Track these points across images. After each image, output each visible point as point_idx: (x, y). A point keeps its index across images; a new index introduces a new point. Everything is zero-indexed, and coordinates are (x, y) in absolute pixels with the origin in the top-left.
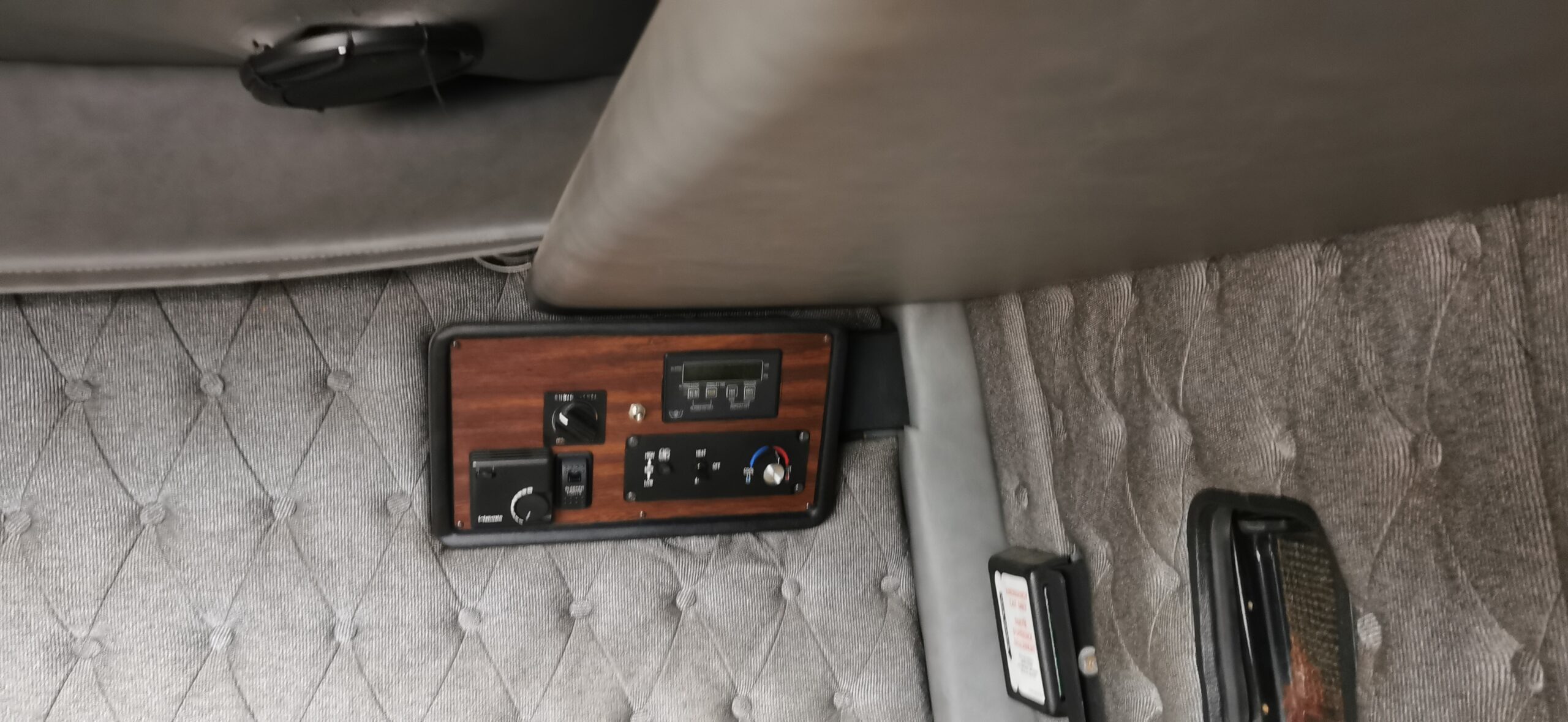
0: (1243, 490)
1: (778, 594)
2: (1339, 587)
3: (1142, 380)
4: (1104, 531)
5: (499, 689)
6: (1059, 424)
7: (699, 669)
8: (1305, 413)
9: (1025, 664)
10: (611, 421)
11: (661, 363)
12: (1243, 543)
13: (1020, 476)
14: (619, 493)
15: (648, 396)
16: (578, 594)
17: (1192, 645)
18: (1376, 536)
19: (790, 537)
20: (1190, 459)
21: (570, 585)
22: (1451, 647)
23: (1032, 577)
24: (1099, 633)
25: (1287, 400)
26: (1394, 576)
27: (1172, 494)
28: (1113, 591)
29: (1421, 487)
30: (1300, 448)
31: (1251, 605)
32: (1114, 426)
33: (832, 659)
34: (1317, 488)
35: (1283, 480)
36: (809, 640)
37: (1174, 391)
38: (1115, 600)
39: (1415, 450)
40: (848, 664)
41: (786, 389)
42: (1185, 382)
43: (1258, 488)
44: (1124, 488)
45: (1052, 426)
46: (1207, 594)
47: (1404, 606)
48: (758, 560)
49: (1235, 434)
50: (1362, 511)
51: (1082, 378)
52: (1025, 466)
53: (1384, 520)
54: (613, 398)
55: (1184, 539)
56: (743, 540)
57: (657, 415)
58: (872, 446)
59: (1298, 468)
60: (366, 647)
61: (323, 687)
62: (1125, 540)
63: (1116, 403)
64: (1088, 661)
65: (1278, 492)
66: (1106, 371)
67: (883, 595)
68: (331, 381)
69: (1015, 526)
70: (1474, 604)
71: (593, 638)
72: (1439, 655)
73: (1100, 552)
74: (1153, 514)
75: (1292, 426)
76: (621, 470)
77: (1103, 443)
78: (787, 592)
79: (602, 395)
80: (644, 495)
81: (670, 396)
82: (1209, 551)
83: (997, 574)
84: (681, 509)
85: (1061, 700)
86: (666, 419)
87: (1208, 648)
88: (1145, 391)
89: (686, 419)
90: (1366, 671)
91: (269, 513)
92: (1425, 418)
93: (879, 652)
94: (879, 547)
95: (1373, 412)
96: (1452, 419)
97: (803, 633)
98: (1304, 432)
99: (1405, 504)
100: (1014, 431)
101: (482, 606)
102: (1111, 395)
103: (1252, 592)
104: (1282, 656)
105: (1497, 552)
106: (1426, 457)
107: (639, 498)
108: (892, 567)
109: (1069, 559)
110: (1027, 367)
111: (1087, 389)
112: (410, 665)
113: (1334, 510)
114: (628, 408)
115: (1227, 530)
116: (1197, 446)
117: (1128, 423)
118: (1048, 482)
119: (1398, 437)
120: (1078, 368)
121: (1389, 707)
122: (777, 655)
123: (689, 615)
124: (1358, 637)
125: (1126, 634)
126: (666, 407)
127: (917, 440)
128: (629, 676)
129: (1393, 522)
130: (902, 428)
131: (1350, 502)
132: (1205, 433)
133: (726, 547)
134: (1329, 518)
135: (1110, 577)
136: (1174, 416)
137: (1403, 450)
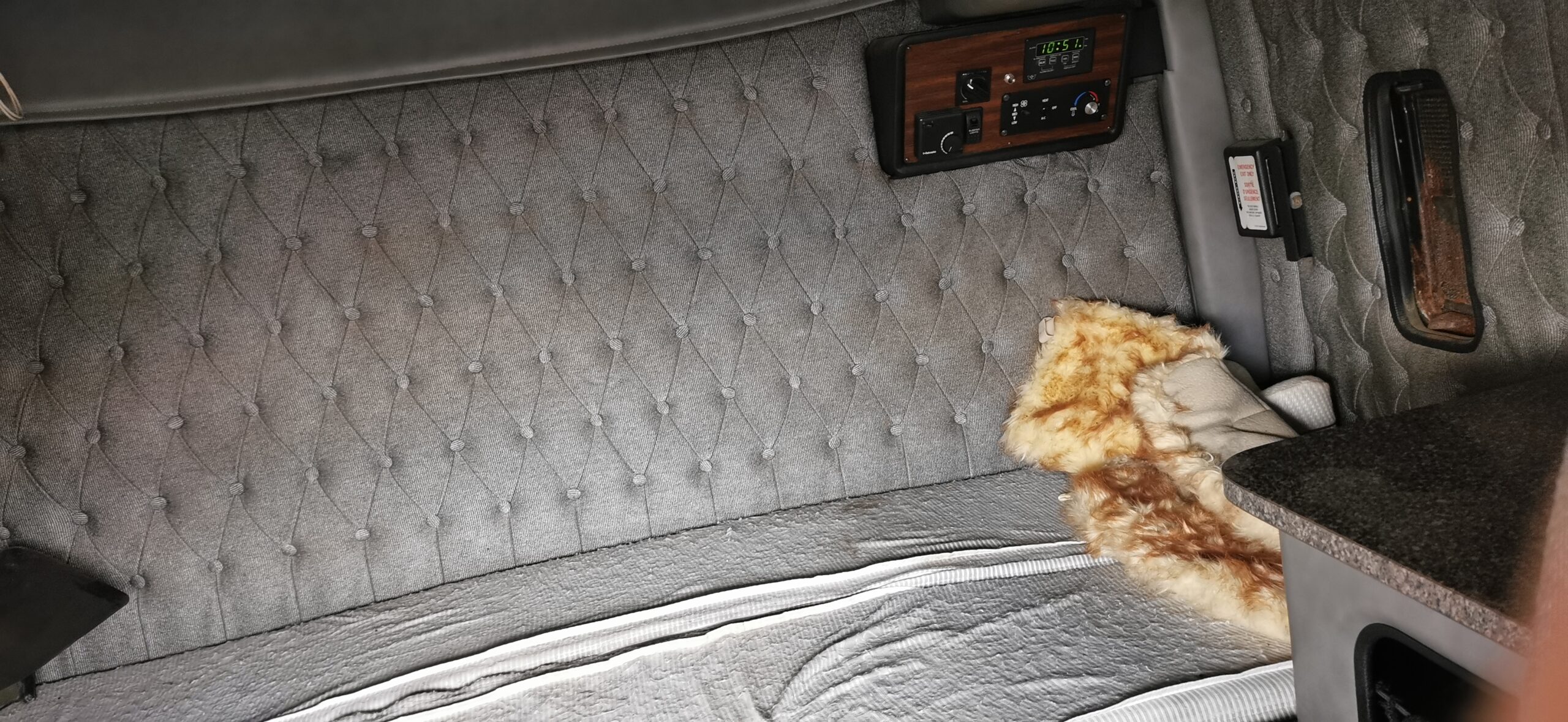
0: (1398, 69)
1: (1085, 190)
2: (1452, 111)
3: (1335, 14)
4: (1308, 116)
5: (930, 259)
6: (1274, 53)
7: (1043, 239)
8: (1434, 18)
9: (1252, 210)
10: (993, 86)
11: (1023, 45)
12: (1396, 101)
13: (1245, 92)
14: (997, 132)
15: (1015, 68)
16: (967, 200)
17: (1366, 168)
18: (1470, 78)
19: (1092, 152)
20: (1366, 58)
21: (963, 195)
22: (1506, 127)
23: (1258, 153)
24: (1303, 179)
25: (1423, 13)
26: (1479, 97)
27: (1354, 81)
28: (1314, 151)
29: (1495, 48)
30: (1430, 40)
31: (1401, 141)
32: (1315, 48)
33: (1122, 226)
34: (1440, 58)
35: (1421, 59)
36: (1108, 216)
37: (1356, 19)
38: (1315, 155)
39: (1491, 30)
40: (1133, 228)
41: (1097, 52)
42: (1363, 12)
43: (1406, 67)
44: (1322, 84)
45: (1268, 55)
46: (1375, 137)
47: (1485, 112)
48: (1075, 168)
49: (1394, 37)
50: (1463, 66)
51: (1293, 20)
52: (1249, 85)
53: (1475, 69)
54: (995, 71)
55: (1361, 107)
56: (1063, 156)
57: (1021, 79)
58: (1142, 87)
59: (1429, 50)
60: (853, 239)
61: (835, 264)
62: (1323, 115)
63: (1316, 33)
64: (1296, 200)
65: (1418, 66)
66: (1310, 14)
67: (1152, 184)
68: (815, 83)
69: (1241, 126)
70: (1518, 102)
71: (979, 226)
72: (1501, 133)
73: (1304, 128)
74: (1342, 95)
75: (1426, 27)
76: (998, 117)
77: (1307, 59)
78: (1091, 188)
79: (989, 70)
80: (1012, 131)
81: (1029, 66)
82: (1377, 112)
83: (1231, 159)
84: (1031, 138)
85: (1276, 227)
86: (1026, 81)
87: (1375, 168)
88: (1337, 21)
89: (1039, 79)
90: (1464, 152)
91: (790, 167)
92: (1496, 11)
93: (1152, 219)
94: (1150, 153)
95: (1470, 12)
96: (1508, 9)
97: (1103, 212)
98: (1432, 29)
99: (1485, 59)
100: (1241, 63)
101: (914, 212)
102: (1313, 28)
103: (1402, 134)
104: (1419, 166)
105: (1528, 73)
106: (1497, 32)
107: (1009, 134)
108: (1157, 165)
109: (1280, 139)
110: (1250, 19)
111: (1296, 26)
112: (880, 248)
113: (1448, 69)
114: (1004, 77)
115: (1387, 97)
116: (1370, 50)
117: (1324, 44)
118: (1266, 93)
119: (1484, 23)
120: (1291, 15)
121: (1476, 166)
122: (1089, 227)
123: (1033, 207)
124: (1461, 137)
125: (1322, 174)
126: (1026, 73)
127: (1172, 79)
128: (1002, 246)
129: (1479, 69)
130: (1162, 73)
131: (1457, 63)
132: (1376, 40)
133: (1054, 162)
134: (1446, 75)
135: (1311, 143)
136: (1355, 33)
137: (1486, 30)
